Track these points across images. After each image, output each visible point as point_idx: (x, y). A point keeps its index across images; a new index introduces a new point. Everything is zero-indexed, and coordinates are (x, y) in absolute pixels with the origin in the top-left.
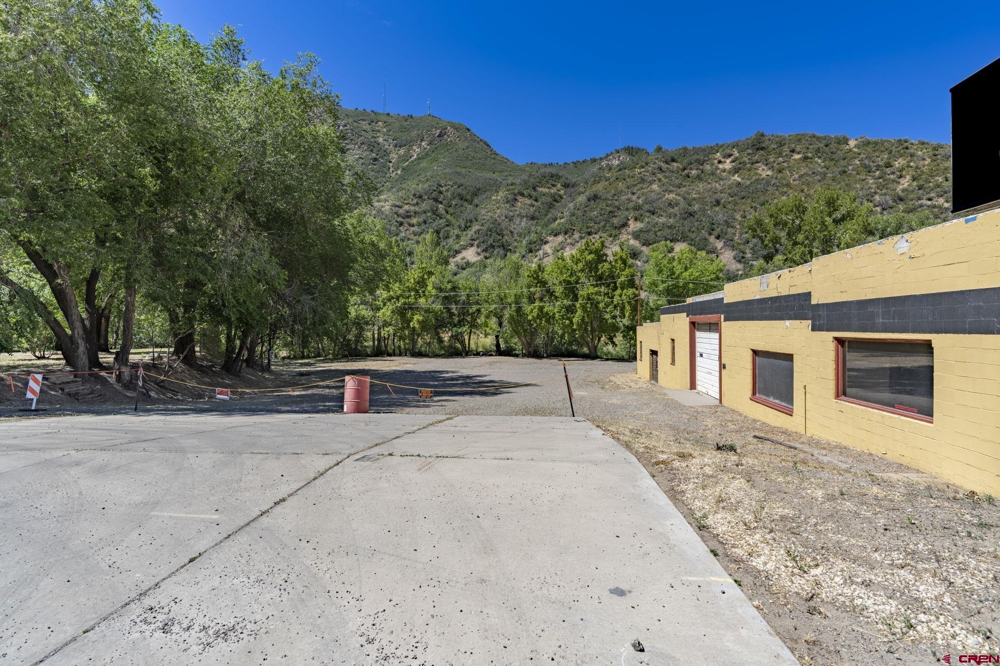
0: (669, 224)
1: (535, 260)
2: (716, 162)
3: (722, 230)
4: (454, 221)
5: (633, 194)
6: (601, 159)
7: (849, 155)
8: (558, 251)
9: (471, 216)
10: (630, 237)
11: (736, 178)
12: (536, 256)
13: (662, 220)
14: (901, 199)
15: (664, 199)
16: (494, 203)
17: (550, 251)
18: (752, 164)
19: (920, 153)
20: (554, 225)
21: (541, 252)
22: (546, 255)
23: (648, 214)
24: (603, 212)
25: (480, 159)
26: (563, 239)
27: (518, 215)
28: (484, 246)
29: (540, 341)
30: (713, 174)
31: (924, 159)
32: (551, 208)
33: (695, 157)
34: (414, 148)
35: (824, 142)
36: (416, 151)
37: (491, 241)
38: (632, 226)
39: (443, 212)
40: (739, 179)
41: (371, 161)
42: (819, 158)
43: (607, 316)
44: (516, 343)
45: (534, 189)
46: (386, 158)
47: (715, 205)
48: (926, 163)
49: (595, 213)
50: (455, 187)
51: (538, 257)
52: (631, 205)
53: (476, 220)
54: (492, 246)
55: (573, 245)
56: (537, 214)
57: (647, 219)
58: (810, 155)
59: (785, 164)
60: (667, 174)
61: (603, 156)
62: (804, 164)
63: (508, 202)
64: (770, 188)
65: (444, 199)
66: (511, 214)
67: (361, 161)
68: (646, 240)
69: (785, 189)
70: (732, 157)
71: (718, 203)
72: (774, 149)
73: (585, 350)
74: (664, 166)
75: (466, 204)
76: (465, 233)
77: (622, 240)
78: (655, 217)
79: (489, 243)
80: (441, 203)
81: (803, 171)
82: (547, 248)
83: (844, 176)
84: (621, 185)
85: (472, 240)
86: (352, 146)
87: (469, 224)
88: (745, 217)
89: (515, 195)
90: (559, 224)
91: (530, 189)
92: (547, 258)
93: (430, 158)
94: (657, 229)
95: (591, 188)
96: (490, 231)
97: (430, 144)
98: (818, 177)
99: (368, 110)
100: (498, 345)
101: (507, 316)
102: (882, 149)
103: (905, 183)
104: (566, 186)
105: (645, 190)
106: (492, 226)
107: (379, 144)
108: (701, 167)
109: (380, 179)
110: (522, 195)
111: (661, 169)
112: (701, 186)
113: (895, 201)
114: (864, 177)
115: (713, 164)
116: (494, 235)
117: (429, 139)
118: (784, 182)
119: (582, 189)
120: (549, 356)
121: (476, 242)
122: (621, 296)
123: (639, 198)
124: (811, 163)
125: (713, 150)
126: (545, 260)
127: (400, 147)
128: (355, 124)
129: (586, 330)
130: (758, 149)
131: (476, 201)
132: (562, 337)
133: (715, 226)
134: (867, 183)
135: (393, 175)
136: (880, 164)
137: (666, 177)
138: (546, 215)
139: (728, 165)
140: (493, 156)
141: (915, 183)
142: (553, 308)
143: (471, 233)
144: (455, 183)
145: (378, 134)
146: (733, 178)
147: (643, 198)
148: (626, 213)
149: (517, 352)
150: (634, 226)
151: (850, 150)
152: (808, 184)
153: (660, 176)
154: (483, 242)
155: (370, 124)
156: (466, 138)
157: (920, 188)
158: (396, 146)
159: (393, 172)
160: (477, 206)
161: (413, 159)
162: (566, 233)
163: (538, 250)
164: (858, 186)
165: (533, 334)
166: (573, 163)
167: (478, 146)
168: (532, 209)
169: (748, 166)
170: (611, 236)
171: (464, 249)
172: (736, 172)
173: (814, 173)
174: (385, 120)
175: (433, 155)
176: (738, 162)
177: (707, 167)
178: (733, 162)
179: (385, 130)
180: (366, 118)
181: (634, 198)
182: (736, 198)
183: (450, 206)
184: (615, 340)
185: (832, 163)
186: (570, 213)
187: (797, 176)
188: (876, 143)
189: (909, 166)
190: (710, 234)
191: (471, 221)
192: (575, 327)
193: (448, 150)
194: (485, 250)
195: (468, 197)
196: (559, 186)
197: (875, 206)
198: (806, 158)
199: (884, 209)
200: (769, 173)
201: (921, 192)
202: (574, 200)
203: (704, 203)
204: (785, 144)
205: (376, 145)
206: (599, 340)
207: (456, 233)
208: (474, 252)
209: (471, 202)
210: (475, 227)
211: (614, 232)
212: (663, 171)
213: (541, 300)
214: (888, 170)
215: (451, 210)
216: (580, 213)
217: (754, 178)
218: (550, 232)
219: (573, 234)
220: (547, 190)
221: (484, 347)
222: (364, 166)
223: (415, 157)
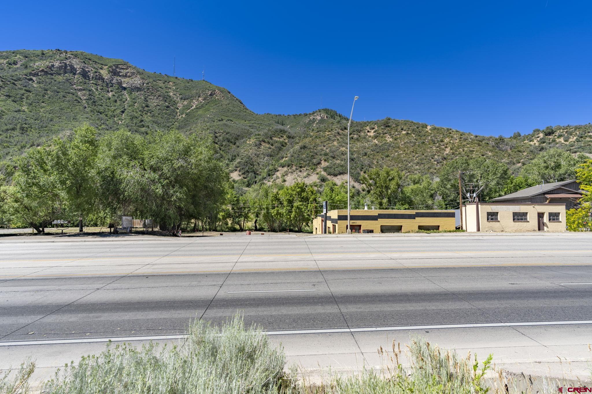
0: (341, 165)
1: (272, 180)
2: (366, 131)
3: (366, 169)
4: (224, 155)
5: (324, 146)
6: (310, 114)
7: (427, 134)
8: (284, 176)
9: (235, 153)
10: (322, 170)
11: (376, 141)
12: (272, 178)
13: (338, 162)
14: (445, 159)
15: (340, 150)
16: (248, 146)
17: (280, 176)
18: (384, 134)
19: (455, 136)
20: (282, 161)
21: (275, 176)
22: (278, 177)
23: (331, 158)
24: (308, 156)
25: (236, 112)
26: (287, 169)
27: (262, 154)
28: (243, 171)
29: (276, 225)
30: (365, 138)
31: (456, 140)
32: (280, 150)
33: (356, 128)
34: (194, 101)
35: (417, 126)
36: (195, 104)
37: (247, 169)
38: (323, 164)
39: (218, 149)
40: (377, 142)
41: (165, 108)
42: (414, 134)
43: (305, 214)
44: (265, 226)
45: (271, 138)
46: (175, 106)
47: (364, 155)
48: (457, 141)
49: (304, 156)
50: (225, 134)
51: (273, 179)
52: (323, 152)
53: (238, 156)
54: (248, 171)
55: (292, 173)
56: (273, 153)
57: (330, 161)
58: (410, 132)
59: (398, 136)
60: (342, 136)
61: (311, 113)
62: (406, 137)
63: (256, 146)
64: (390, 148)
65: (218, 141)
66: (258, 153)
67: (158, 107)
68: (330, 172)
69: (397, 149)
70: (374, 130)
71: (366, 154)
72: (394, 127)
73: (297, 229)
74: (341, 132)
75: (231, 144)
76: (232, 163)
77: (318, 171)
78: (335, 160)
79: (246, 169)
80: (217, 143)
81: (406, 140)
82: (278, 174)
83: (423, 145)
84: (318, 141)
85: (236, 167)
86: (152, 97)
87: (234, 158)
88: (378, 163)
89: (260, 141)
90: (285, 161)
91: (268, 138)
92: (278, 180)
93: (204, 109)
94: (335, 167)
95: (302, 141)
96: (247, 163)
97: (204, 99)
98: (412, 144)
99: (163, 74)
100: (256, 227)
101: (263, 213)
102: (441, 132)
103: (448, 151)
104: (289, 137)
105: (330, 145)
106: (247, 159)
107: (170, 97)
108: (359, 134)
109: (171, 120)
110: (264, 141)
111: (339, 133)
112: (359, 144)
113: (443, 159)
114: (431, 146)
115: (365, 133)
116: (249, 165)
117: (204, 96)
118: (397, 145)
119: (297, 141)
120: (281, 231)
121: (238, 169)
122: (310, 206)
123: (327, 149)
124: (410, 136)
125: (366, 124)
126: (277, 181)
127: (185, 99)
128: (154, 83)
129: (297, 220)
130: (386, 126)
131: (237, 144)
132: (286, 223)
133: (363, 167)
134: (433, 149)
135: (180, 117)
136: (439, 140)
137: (341, 138)
138: (277, 154)
139: (372, 134)
140: (245, 110)
141: (451, 151)
142: (283, 211)
143: (235, 163)
144: (225, 132)
145: (170, 90)
146: (374, 141)
147: (329, 149)
148: (320, 157)
149: (265, 230)
150: (324, 164)
151: (427, 131)
152: (407, 148)
153: (338, 137)
154: (243, 169)
155: (164, 83)
156: (228, 98)
157: (453, 154)
158: (181, 99)
159: (179, 115)
160: (238, 147)
161: (193, 108)
162: (288, 166)
163: (273, 175)
164: (429, 150)
165: (274, 222)
166: (293, 115)
167: (235, 103)
168: (270, 150)
169: (382, 135)
170: (312, 169)
171: (232, 172)
172: (376, 138)
173: (410, 142)
174: (174, 81)
175: (206, 107)
176: (376, 132)
177: (362, 134)
178: (374, 132)
179: (174, 88)
180: (161, 79)
181: (325, 148)
182: (375, 152)
183: (222, 146)
184: (309, 224)
185: (419, 137)
186: (291, 155)
187: (403, 143)
188: (438, 129)
189: (450, 143)
190: (361, 171)
191: (235, 156)
192: (292, 219)
193: (216, 104)
194: (244, 174)
195: (233, 140)
196: (285, 137)
197: (435, 161)
198: (408, 134)
199: (438, 163)
200: (391, 140)
201: (453, 156)
202: (293, 147)
203: (359, 154)
204: (399, 125)
205: (168, 97)
206: (302, 224)
207: (226, 163)
208: (238, 174)
209: (235, 144)
210: (238, 160)
211: (313, 167)
212: (340, 135)
213: (277, 207)
214: (442, 143)
215: (222, 148)
216: (296, 156)
217: (384, 142)
218: (280, 165)
219: (292, 167)
220: (278, 139)
221: (248, 227)
222: (160, 111)
223: (194, 107)
